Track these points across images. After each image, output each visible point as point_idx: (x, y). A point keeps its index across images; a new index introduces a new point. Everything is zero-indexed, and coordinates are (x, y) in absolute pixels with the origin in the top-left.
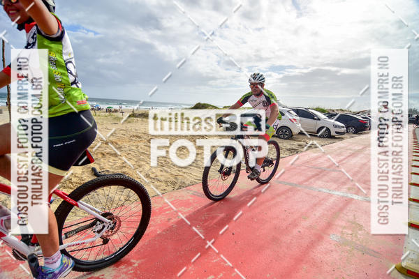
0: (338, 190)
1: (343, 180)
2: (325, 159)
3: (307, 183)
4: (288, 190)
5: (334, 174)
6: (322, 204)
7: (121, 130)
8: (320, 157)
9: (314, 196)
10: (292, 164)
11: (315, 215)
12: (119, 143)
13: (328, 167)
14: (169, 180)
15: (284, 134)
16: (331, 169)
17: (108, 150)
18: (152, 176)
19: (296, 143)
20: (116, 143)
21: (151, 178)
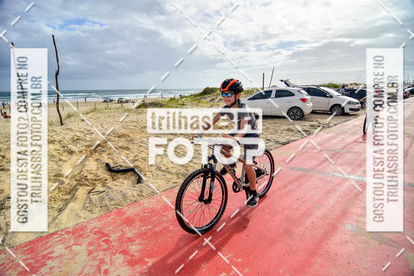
0: (353, 174)
1: (358, 162)
2: (339, 139)
3: (319, 168)
4: (301, 177)
5: (348, 156)
6: (336, 190)
7: (133, 122)
8: (334, 138)
9: (328, 182)
10: (304, 147)
11: (328, 202)
12: (130, 135)
13: (342, 149)
14: (180, 172)
15: (295, 114)
16: (345, 150)
17: (121, 144)
18: (163, 168)
19: (308, 123)
20: (128, 136)
21: (162, 171)
